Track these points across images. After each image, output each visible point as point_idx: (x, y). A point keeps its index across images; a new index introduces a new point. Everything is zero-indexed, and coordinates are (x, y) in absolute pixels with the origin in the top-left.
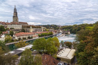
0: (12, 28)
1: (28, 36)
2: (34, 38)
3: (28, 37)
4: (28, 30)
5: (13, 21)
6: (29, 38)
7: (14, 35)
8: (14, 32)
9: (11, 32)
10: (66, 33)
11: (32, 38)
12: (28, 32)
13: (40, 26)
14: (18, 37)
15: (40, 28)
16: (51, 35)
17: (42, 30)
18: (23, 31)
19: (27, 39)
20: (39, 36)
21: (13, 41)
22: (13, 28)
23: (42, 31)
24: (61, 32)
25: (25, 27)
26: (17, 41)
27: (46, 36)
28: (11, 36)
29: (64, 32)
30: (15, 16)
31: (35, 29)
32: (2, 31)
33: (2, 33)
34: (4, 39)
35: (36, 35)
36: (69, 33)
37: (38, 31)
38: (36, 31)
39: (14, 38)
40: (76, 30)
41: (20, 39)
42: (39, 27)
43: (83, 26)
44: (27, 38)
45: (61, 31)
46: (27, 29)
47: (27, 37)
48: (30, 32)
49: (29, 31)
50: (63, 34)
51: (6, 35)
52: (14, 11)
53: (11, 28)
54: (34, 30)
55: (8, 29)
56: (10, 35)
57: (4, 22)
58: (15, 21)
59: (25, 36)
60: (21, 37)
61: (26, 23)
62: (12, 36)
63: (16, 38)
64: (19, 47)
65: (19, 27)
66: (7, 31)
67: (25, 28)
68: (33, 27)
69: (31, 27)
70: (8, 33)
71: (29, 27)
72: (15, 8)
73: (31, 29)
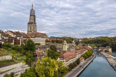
30: (33, 21)
52: (31, 13)
58: (33, 31)
69: (65, 41)
72: (32, 9)
73: (66, 45)
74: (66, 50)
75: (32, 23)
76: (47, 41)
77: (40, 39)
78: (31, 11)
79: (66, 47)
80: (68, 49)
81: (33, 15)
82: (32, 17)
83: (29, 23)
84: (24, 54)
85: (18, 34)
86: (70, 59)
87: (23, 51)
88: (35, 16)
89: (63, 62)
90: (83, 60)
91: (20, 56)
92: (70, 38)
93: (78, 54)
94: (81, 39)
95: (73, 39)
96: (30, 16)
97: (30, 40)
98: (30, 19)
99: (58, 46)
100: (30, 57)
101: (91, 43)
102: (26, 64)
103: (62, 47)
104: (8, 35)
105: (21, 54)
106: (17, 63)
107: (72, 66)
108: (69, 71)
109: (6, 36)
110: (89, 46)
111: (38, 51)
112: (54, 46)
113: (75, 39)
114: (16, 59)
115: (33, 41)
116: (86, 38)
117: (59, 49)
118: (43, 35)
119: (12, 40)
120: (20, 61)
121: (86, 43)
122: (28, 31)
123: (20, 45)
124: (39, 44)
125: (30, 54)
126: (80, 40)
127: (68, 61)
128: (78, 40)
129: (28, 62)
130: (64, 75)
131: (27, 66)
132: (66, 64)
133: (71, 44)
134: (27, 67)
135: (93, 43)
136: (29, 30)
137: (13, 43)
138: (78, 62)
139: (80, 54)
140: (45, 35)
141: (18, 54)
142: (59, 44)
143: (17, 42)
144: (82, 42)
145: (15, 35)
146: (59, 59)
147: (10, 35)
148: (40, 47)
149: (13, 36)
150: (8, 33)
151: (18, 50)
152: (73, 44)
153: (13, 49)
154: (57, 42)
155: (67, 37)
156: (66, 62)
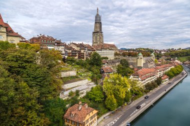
38: (147, 63)
52: (96, 20)
54: (144, 62)
58: (99, 43)
69: (140, 54)
72: (97, 15)
73: (141, 58)
74: (142, 66)
75: (98, 32)
76: (116, 54)
77: (108, 51)
78: (96, 17)
79: (141, 61)
80: (144, 64)
81: (98, 22)
82: (98, 25)
83: (94, 33)
84: (90, 70)
85: (81, 46)
86: (147, 78)
87: (88, 66)
88: (101, 23)
89: (138, 81)
90: (167, 79)
91: (85, 71)
92: (148, 49)
93: (158, 70)
94: (165, 51)
95: (152, 51)
96: (96, 23)
97: (96, 53)
98: (96, 27)
99: (131, 60)
100: (96, 74)
101: (180, 56)
102: (92, 81)
103: (136, 62)
104: (71, 47)
105: (86, 70)
106: (81, 80)
107: (149, 87)
108: (146, 92)
109: (69, 49)
110: (177, 61)
111: (105, 67)
112: (125, 60)
113: (155, 50)
114: (81, 76)
115: (100, 54)
116: (172, 49)
117: (132, 64)
118: (112, 47)
119: (76, 54)
120: (85, 77)
121: (172, 56)
122: (93, 43)
123: (85, 59)
124: (107, 58)
125: (96, 70)
126: (162, 53)
127: (144, 80)
128: (160, 52)
129: (94, 80)
130: (139, 97)
131: (93, 83)
132: (141, 84)
133: (149, 58)
134: (93, 85)
135: (183, 56)
136: (95, 41)
137: (77, 57)
138: (159, 81)
139: (162, 72)
140: (113, 46)
141: (83, 70)
142: (133, 58)
143: (81, 56)
144: (165, 55)
145: (79, 48)
146: (132, 77)
147: (74, 47)
148: (107, 61)
149: (76, 48)
150: (71, 46)
151: (82, 65)
152: (152, 58)
153: (78, 64)
154: (130, 55)
155: (144, 49)
156: (142, 80)
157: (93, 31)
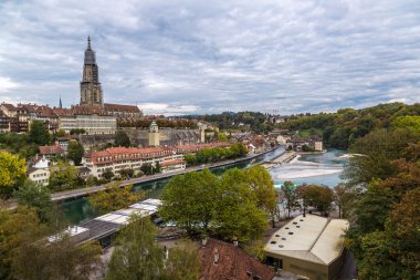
0: (78, 132)
1: (141, 162)
2: (165, 172)
3: (142, 169)
4: (140, 137)
5: (82, 103)
6: (146, 170)
7: (83, 161)
8: (87, 148)
9: (74, 148)
10: (305, 149)
11: (158, 169)
12: (140, 146)
13: (189, 117)
14: (102, 165)
15: (193, 126)
16: (239, 156)
17: (199, 137)
18: (122, 141)
19: (140, 175)
20: (190, 163)
21: (80, 183)
22: (83, 131)
23: (199, 142)
24: (284, 141)
25: (128, 125)
26: (98, 183)
27: (216, 160)
28: (72, 163)
29: (296, 143)
30: (89, 79)
31: (169, 131)
32: (37, 142)
33: (38, 151)
34: (47, 177)
35: (174, 158)
36: (319, 145)
37: (184, 142)
38: (174, 140)
39: (87, 170)
40: (348, 131)
41: (108, 175)
42: (188, 122)
43: (380, 116)
44: (136, 172)
45: (281, 139)
46: (136, 135)
47: (136, 166)
48: (150, 144)
49: (145, 143)
50: (293, 153)
51: (53, 157)
52: (86, 60)
53: (72, 132)
54: (165, 138)
55: (62, 134)
56: (70, 158)
57: (46, 108)
58: (89, 102)
59: (129, 163)
60: (115, 168)
61: (135, 109)
62: (78, 163)
63: (95, 172)
64: (106, 210)
65: (106, 126)
66: (57, 142)
67: (131, 127)
68: (163, 123)
69: (154, 123)
70: (62, 151)
71: (144, 124)
72: (89, 50)
73: (155, 132)
76: (119, 125)
78: (86, 54)
80: (161, 142)
81: (90, 64)
82: (89, 69)
83: (82, 84)
88: (95, 65)
96: (85, 65)
154: (138, 125)
157: (81, 80)
